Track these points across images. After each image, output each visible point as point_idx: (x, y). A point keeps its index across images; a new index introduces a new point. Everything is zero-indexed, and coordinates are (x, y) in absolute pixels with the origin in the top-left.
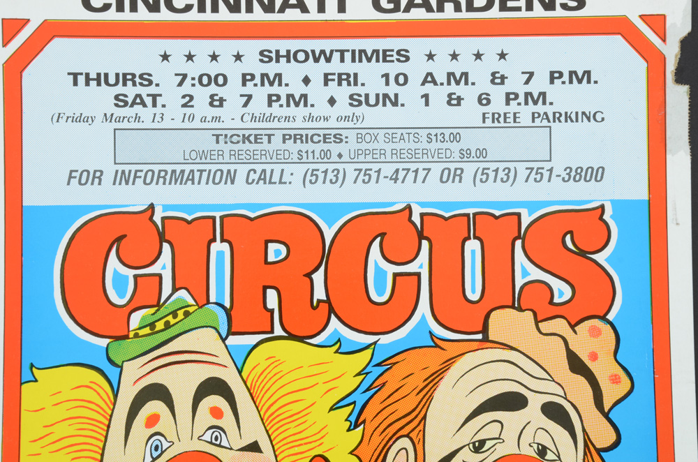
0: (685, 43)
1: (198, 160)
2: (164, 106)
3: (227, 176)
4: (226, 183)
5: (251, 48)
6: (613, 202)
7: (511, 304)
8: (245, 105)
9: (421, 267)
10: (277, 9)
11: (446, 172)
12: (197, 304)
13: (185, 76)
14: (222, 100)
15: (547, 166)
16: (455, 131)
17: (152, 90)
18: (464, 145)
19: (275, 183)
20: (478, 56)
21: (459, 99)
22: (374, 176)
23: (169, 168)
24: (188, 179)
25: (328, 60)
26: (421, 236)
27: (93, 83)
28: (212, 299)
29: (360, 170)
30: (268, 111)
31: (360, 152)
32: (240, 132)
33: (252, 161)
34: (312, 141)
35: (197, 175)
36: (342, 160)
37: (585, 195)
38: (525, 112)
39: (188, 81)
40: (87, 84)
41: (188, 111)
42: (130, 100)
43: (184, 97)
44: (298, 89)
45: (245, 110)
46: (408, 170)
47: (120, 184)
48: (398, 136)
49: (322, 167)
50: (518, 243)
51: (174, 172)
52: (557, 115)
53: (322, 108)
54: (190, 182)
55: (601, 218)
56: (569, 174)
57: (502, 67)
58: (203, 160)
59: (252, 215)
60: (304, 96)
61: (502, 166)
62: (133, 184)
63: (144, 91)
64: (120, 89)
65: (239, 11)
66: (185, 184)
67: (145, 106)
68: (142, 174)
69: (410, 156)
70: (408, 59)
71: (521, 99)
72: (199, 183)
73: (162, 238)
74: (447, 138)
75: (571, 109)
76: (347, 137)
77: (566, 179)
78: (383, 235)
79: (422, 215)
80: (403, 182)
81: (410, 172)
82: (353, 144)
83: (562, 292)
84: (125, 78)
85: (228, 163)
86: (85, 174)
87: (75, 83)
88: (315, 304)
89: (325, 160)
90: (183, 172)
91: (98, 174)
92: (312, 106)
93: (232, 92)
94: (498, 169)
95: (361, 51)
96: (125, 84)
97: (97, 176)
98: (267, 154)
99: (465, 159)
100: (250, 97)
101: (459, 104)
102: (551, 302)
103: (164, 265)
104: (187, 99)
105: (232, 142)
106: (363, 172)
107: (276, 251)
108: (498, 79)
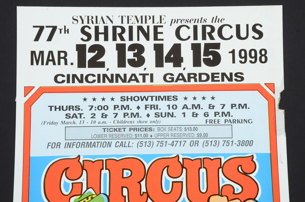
0: (282, 94)
1: (97, 138)
2: (84, 118)
3: (108, 144)
4: (107, 147)
5: (117, 96)
6: (256, 154)
7: (218, 194)
8: (115, 117)
9: (183, 179)
10: (127, 81)
11: (192, 142)
12: (96, 194)
13: (92, 106)
14: (106, 115)
15: (231, 140)
16: (195, 127)
17: (80, 112)
18: (199, 132)
19: (126, 147)
20: (204, 98)
21: (197, 114)
22: (164, 144)
23: (86, 141)
24: (93, 146)
25: (147, 100)
26: (183, 167)
27: (58, 110)
28: (102, 192)
29: (159, 142)
30: (124, 119)
31: (159, 135)
32: (113, 128)
33: (117, 138)
34: (141, 131)
35: (96, 144)
36: (152, 138)
37: (246, 151)
38: (222, 119)
39: (93, 108)
40: (55, 110)
41: (93, 119)
42: (71, 116)
43: (92, 114)
44: (135, 111)
45: (115, 119)
46: (178, 141)
47: (67, 148)
48: (174, 128)
49: (145, 140)
50: (221, 170)
51: (88, 143)
52: (234, 121)
53: (144, 118)
54: (94, 147)
55: (252, 160)
56: (239, 143)
57: (213, 102)
58: (99, 138)
59: (118, 159)
60: (138, 114)
61: (213, 140)
62: (72, 148)
63: (77, 112)
64: (68, 112)
65: (113, 82)
66: (92, 147)
67: (77, 118)
68: (75, 144)
69: (178, 136)
70: (177, 99)
71: (221, 114)
72: (97, 147)
73: (83, 168)
74: (192, 129)
75: (240, 118)
76: (154, 129)
77: (238, 145)
78: (168, 167)
79: (183, 159)
80: (175, 146)
81: (178, 142)
82: (156, 132)
83: (238, 189)
84: (70, 108)
85: (108, 139)
86: (54, 144)
87: (51, 110)
88: (142, 194)
89: (146, 138)
90: (91, 143)
91: (59, 144)
92: (141, 117)
93: (110, 112)
94: (212, 141)
95: (159, 97)
96: (69, 110)
97: (58, 145)
98: (123, 136)
99: (199, 137)
100: (117, 114)
101: (197, 116)
102: (234, 193)
103: (83, 179)
104: (93, 115)
105: (110, 131)
106: (160, 142)
107: (127, 173)
108: (211, 107)
